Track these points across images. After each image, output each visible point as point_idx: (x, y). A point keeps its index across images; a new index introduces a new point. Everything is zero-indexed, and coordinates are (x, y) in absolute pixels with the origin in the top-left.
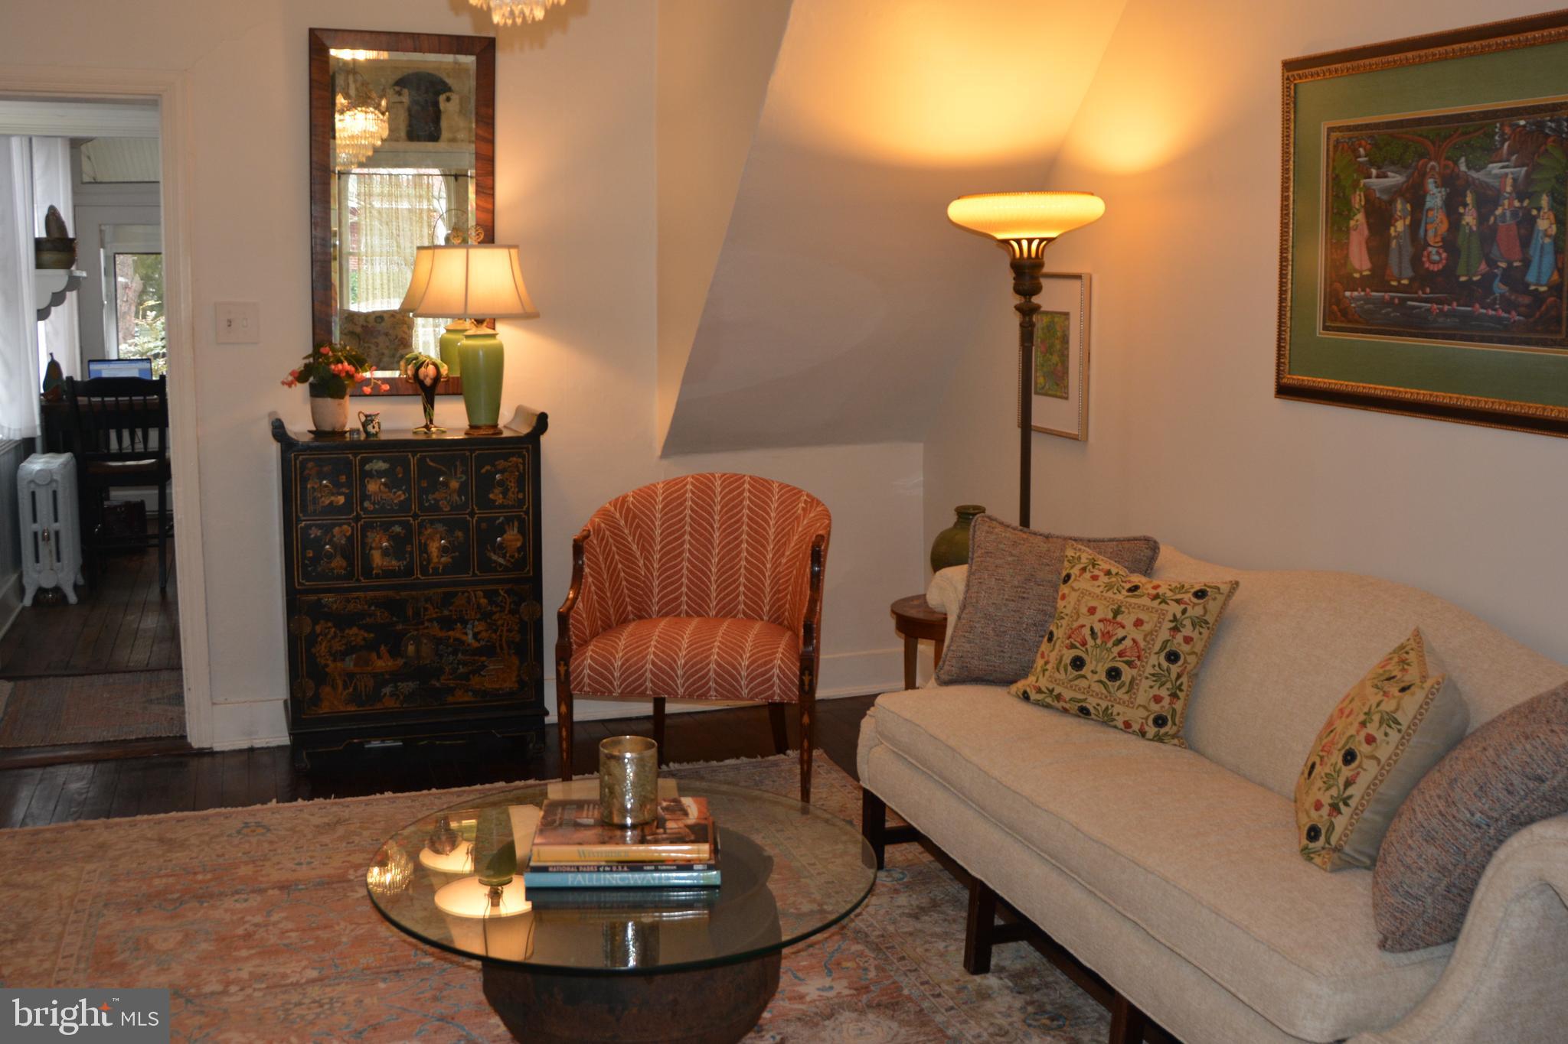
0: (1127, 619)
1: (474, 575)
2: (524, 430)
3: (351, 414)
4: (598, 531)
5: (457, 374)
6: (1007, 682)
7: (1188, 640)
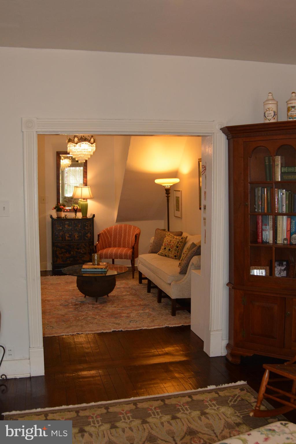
0: (172, 242)
1: (83, 241)
2: (91, 217)
3: (63, 214)
4: (102, 233)
5: (80, 208)
6: (156, 253)
7: (180, 245)
